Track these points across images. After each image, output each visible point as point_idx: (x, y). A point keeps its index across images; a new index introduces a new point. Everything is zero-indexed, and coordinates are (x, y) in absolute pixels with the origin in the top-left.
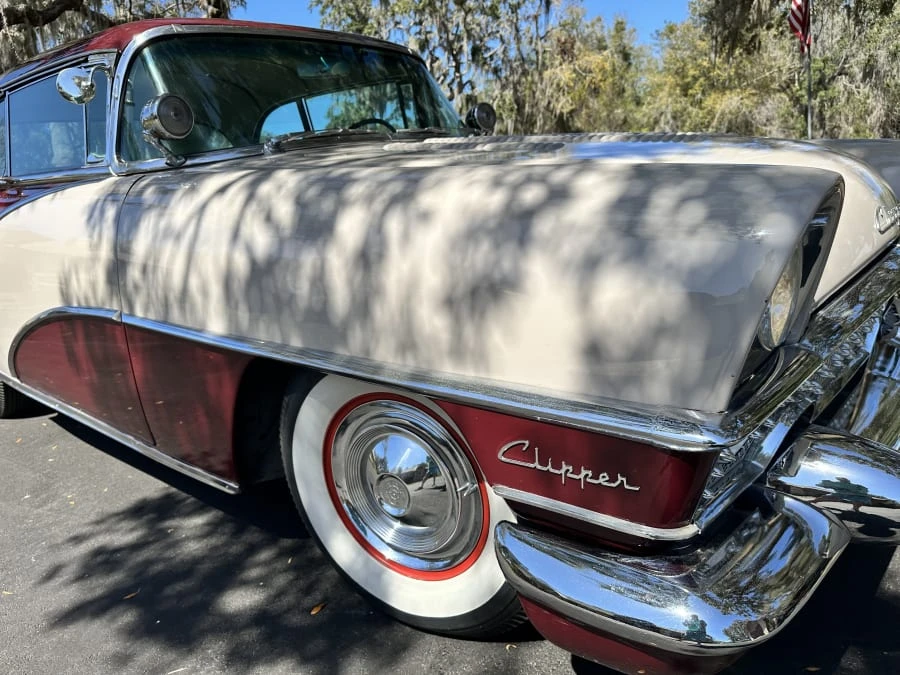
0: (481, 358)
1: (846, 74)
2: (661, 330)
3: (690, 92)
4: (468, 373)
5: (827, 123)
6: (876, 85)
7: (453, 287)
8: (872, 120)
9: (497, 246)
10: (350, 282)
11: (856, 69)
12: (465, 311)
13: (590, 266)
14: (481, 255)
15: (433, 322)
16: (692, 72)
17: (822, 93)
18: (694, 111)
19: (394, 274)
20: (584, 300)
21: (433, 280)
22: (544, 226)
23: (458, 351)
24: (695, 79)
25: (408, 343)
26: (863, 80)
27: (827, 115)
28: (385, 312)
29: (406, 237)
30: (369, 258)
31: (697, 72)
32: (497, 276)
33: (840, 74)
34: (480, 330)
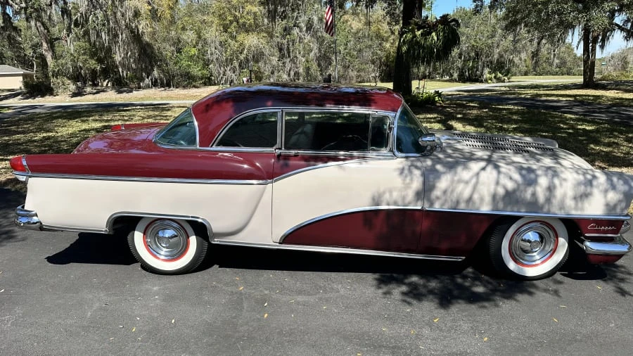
0: (582, 209)
1: (298, 27)
2: (620, 201)
3: (229, 30)
4: (579, 213)
5: (291, 54)
6: (313, 36)
7: (576, 195)
8: (312, 54)
9: (586, 186)
10: (545, 195)
11: (303, 25)
12: (579, 199)
13: (606, 191)
14: (582, 188)
15: (570, 203)
16: (229, 18)
17: (288, 36)
18: (232, 43)
19: (559, 193)
20: (605, 196)
21: (570, 193)
22: (595, 183)
23: (576, 208)
24: (231, 22)
25: (562, 207)
26: (307, 31)
27: (291, 49)
28: (555, 202)
29: (561, 185)
30: (551, 189)
31: (232, 18)
32: (587, 192)
33: (294, 26)
34: (582, 204)
